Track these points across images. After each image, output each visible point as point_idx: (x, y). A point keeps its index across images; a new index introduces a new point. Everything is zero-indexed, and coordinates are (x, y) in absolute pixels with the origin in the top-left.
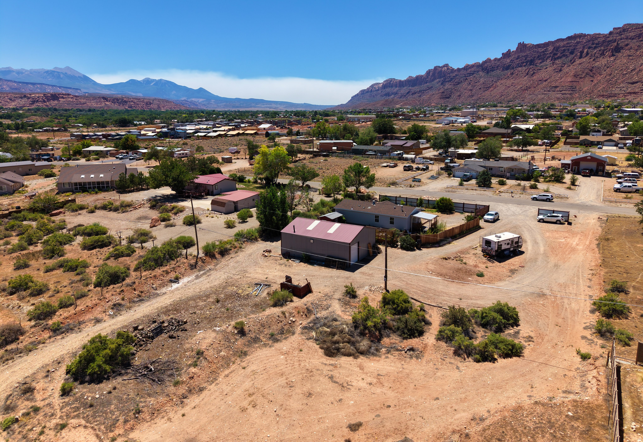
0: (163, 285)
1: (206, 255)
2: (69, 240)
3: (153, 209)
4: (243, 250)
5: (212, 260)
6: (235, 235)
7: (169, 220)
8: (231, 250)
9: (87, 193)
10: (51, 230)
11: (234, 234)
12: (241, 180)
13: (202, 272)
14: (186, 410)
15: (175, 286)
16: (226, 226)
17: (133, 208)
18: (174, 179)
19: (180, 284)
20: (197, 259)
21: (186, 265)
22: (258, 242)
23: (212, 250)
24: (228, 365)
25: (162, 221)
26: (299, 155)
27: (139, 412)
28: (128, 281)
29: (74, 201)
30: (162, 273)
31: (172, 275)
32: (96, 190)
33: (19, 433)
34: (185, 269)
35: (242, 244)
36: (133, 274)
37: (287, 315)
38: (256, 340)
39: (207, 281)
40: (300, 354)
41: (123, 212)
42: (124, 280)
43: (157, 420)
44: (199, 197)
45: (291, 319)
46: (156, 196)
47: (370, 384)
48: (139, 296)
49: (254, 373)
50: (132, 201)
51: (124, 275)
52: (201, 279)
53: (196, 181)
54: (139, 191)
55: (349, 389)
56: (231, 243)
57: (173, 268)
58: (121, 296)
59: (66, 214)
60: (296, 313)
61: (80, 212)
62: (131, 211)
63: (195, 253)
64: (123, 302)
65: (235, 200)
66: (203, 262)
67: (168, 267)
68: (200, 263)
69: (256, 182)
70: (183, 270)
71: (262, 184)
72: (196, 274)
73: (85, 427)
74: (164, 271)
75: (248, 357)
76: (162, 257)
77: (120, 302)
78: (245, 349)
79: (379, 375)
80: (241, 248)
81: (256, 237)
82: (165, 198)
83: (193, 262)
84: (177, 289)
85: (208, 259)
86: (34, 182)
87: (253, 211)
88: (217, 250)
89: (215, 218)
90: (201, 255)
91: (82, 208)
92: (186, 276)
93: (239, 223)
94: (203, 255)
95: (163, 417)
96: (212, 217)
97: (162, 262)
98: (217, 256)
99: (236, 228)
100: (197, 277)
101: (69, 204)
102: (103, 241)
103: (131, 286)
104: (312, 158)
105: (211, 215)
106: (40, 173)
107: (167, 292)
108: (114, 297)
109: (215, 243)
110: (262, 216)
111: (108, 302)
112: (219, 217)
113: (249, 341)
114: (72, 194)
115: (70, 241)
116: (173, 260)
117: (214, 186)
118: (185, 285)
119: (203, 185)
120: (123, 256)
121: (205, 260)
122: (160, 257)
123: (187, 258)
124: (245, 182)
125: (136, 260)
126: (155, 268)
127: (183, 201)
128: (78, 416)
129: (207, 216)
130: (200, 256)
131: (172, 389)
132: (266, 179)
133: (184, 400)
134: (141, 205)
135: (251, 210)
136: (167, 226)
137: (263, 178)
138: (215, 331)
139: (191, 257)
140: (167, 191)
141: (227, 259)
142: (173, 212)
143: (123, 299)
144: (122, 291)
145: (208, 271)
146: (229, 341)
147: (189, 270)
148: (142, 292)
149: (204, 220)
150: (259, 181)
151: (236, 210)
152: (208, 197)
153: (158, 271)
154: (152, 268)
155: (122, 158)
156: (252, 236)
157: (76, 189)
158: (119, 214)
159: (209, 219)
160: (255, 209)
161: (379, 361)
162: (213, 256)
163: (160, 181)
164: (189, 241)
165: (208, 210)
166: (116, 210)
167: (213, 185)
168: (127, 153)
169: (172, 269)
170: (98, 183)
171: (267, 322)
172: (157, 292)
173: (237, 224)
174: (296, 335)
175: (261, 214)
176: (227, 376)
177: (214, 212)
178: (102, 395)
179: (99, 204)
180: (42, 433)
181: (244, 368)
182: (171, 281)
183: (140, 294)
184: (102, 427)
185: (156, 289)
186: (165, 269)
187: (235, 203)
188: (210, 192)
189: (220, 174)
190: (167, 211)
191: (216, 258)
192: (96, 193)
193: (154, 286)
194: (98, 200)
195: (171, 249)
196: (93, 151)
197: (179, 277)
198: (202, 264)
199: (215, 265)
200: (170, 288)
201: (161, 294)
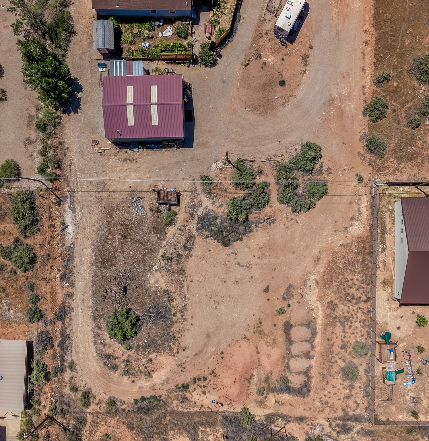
0: (63, 238)
1: (52, 181)
4: (66, 145)
5: (60, 181)
8: (58, 155)
13: (68, 200)
14: (190, 321)
15: (70, 230)
19: (70, 225)
20: (52, 192)
21: (52, 205)
22: (64, 120)
24: (182, 284)
27: (174, 337)
28: (39, 253)
30: (50, 230)
31: (58, 224)
33: (136, 372)
34: (57, 210)
35: (56, 137)
37: (183, 228)
38: (179, 256)
40: (211, 254)
42: (35, 255)
43: (184, 333)
45: (186, 229)
47: (259, 258)
48: (63, 259)
49: (200, 282)
52: (78, 209)
55: (251, 267)
56: (48, 146)
57: (50, 217)
58: (55, 270)
60: (186, 222)
64: (62, 272)
66: (58, 190)
67: (45, 219)
68: (57, 193)
70: (57, 212)
72: (67, 206)
73: (160, 355)
74: (49, 227)
75: (187, 272)
77: (60, 273)
78: (180, 267)
79: (260, 248)
83: (53, 198)
84: (76, 233)
85: (57, 184)
92: (64, 214)
94: (50, 183)
95: (185, 331)
98: (58, 172)
100: (72, 209)
103: (50, 258)
107: (73, 241)
108: (52, 274)
111: (55, 280)
113: (177, 260)
118: (75, 224)
121: (57, 187)
123: (42, 196)
128: (149, 353)
131: (175, 319)
133: (184, 317)
138: (156, 270)
139: (44, 193)
141: (68, 170)
143: (59, 270)
144: (51, 266)
145: (71, 196)
146: (169, 270)
147: (59, 208)
148: (61, 255)
153: (45, 229)
161: (254, 236)
162: (56, 177)
169: (51, 220)
171: (176, 242)
172: (67, 245)
174: (197, 238)
176: (188, 291)
178: (147, 339)
180: (146, 367)
181: (192, 281)
182: (63, 230)
183: (61, 257)
184: (167, 351)
185: (64, 244)
186: (45, 223)
193: (61, 244)
197: (62, 220)
198: (59, 193)
199: (68, 185)
200: (71, 237)
201: (72, 246)
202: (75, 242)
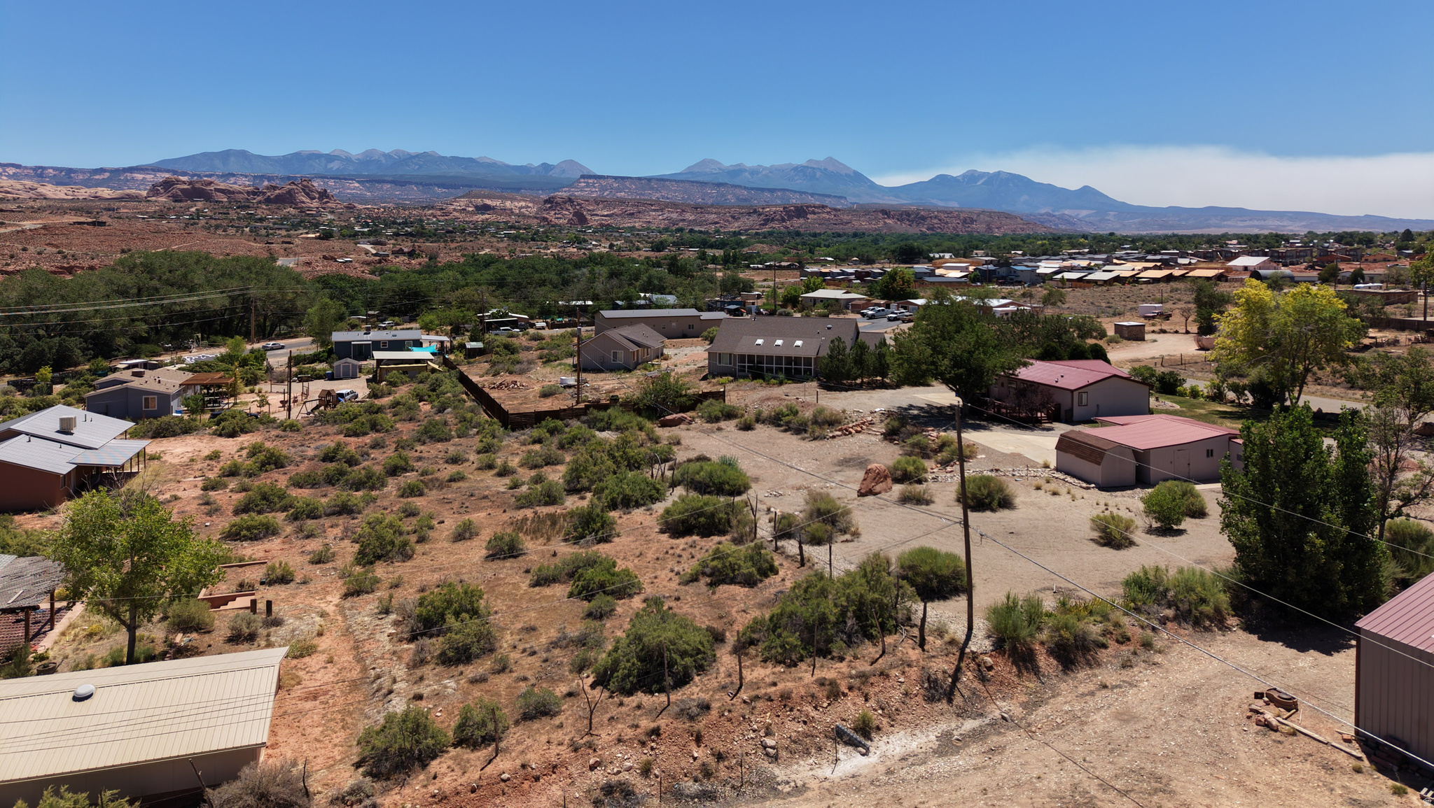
0: (803, 747)
1: (999, 646)
2: (651, 496)
3: (891, 441)
4: (1158, 658)
5: (1020, 675)
6: (1127, 584)
7: (920, 482)
8: (1104, 646)
9: (761, 381)
10: (636, 461)
11: (1123, 576)
12: (1169, 385)
13: (970, 724)
15: (851, 762)
16: (1096, 535)
17: (839, 430)
18: (957, 363)
19: (873, 759)
20: (961, 659)
21: (914, 673)
22: (1229, 636)
23: (1024, 633)
25: (897, 480)
26: (1372, 332)
28: (695, 691)
29: (720, 396)
30: (815, 689)
31: (850, 709)
32: (782, 376)
34: (906, 694)
35: (1154, 629)
36: (726, 660)
39: (979, 778)
41: (815, 439)
42: (683, 680)
44: (1027, 422)
46: (911, 407)
48: (707, 773)
50: (844, 411)
51: (688, 661)
52: (960, 761)
53: (1024, 373)
54: (874, 389)
56: (1105, 618)
57: (863, 677)
58: (642, 755)
59: (694, 425)
61: (722, 424)
62: (834, 437)
63: (958, 630)
64: (641, 786)
65: (1141, 445)
66: (983, 679)
67: (843, 667)
68: (967, 677)
69: (1218, 397)
70: (897, 695)
71: (1240, 405)
72: (943, 726)
74: (821, 683)
76: (833, 618)
77: (633, 778)
80: (1147, 645)
81: (1218, 610)
82: (932, 415)
83: (942, 666)
84: (854, 784)
85: (1004, 668)
86: (687, 350)
87: (1210, 493)
88: (1044, 636)
89: (1064, 499)
90: (981, 643)
91: (729, 415)
92: (904, 724)
93: (1150, 531)
94: (987, 645)
96: (1055, 494)
97: (829, 640)
98: (1045, 662)
99: (1133, 550)
100: (947, 746)
101: (706, 403)
102: (713, 515)
103: (692, 718)
104: (1424, 341)
105: (1053, 486)
106: (705, 334)
107: (813, 784)
108: (619, 751)
109: (1039, 604)
110: (1248, 522)
111: (592, 768)
112: (1078, 496)
114: (732, 381)
115: (654, 500)
116: (871, 637)
117: (1076, 394)
118: (889, 772)
119: (1041, 387)
120: (733, 581)
121: (990, 668)
122: (823, 619)
123: (922, 643)
124: (1182, 394)
125: (761, 606)
126: (801, 660)
127: (977, 428)
129: (1038, 488)
130: (973, 647)
132: (1258, 388)
134: (864, 426)
135: (1199, 487)
136: (905, 500)
137: (1244, 388)
139: (939, 642)
140: (941, 396)
141: (1082, 689)
142: (940, 456)
143: (646, 771)
144: (656, 732)
145: (993, 724)
147: (919, 699)
148: (720, 757)
149: (1023, 496)
150: (1231, 395)
151: (1141, 479)
152: (1056, 425)
153: (805, 677)
154: (787, 660)
155: (873, 315)
156: (1203, 601)
157: (742, 369)
158: (802, 443)
159: (1043, 497)
160: (1218, 486)
162: (1024, 660)
163: (918, 362)
164: (945, 572)
165: (1046, 466)
166: (799, 429)
167: (1072, 391)
168: (888, 306)
169: (856, 682)
170: (789, 360)
172: (777, 771)
173: (1139, 536)
175: (1244, 511)
177: (1061, 476)
179: (766, 410)
182: (840, 736)
183: (711, 761)
185: (775, 759)
186: (830, 670)
187: (1141, 456)
188: (1063, 413)
189: (1101, 363)
190: (925, 452)
191: (1036, 671)
192: (781, 383)
193: (770, 742)
194: (768, 399)
195: (871, 596)
196: (822, 300)
197: (876, 723)
198: (977, 685)
199: (1030, 706)
200: (826, 771)
201: (787, 789)
202: (809, 794)
